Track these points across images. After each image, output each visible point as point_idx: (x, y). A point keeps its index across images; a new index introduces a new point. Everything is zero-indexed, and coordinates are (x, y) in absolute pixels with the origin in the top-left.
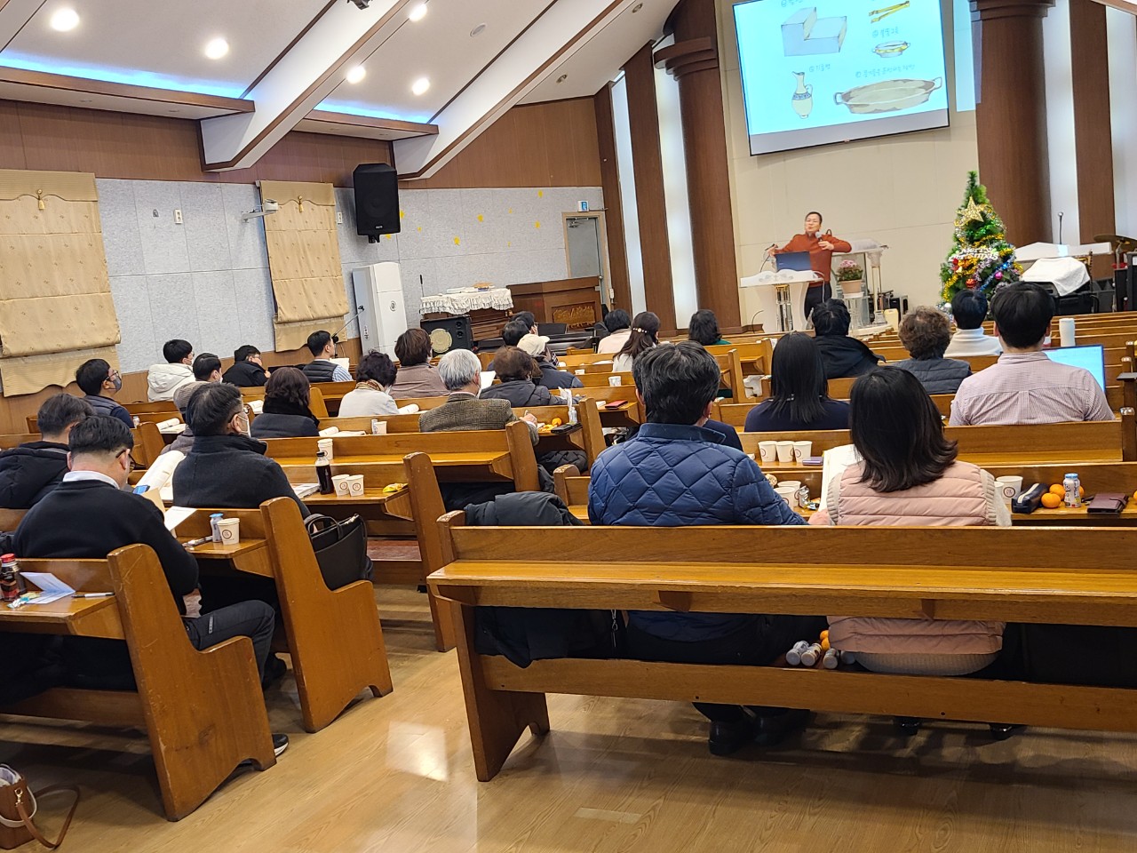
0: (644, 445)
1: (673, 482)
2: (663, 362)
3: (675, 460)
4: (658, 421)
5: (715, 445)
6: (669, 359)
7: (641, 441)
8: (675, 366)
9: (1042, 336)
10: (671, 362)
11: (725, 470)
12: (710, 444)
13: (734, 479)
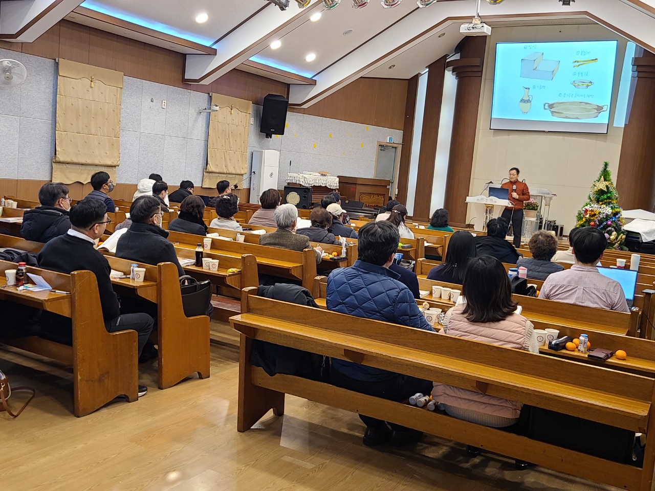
0: (354, 271)
1: (365, 294)
2: (368, 231)
3: (369, 283)
4: (364, 261)
5: (392, 279)
6: (371, 230)
7: (354, 269)
8: (374, 234)
9: (597, 259)
10: (372, 231)
11: (393, 293)
12: (389, 278)
13: (397, 299)
